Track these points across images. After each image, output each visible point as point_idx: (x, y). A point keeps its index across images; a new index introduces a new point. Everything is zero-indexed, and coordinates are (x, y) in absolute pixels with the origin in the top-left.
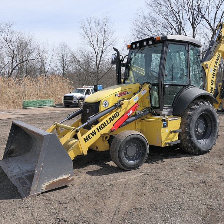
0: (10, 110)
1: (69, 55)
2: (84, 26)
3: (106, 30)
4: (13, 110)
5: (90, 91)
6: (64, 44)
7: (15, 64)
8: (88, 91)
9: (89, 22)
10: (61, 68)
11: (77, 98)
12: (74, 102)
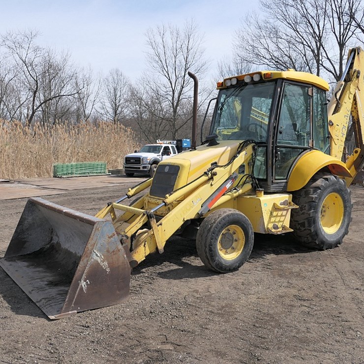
0: (32, 179)
1: (124, 90)
2: (153, 41)
3: (189, 48)
4: (36, 179)
5: (169, 149)
6: (117, 71)
7: (37, 103)
8: (166, 149)
9: (162, 35)
10: (111, 111)
11: (148, 161)
12: (144, 167)
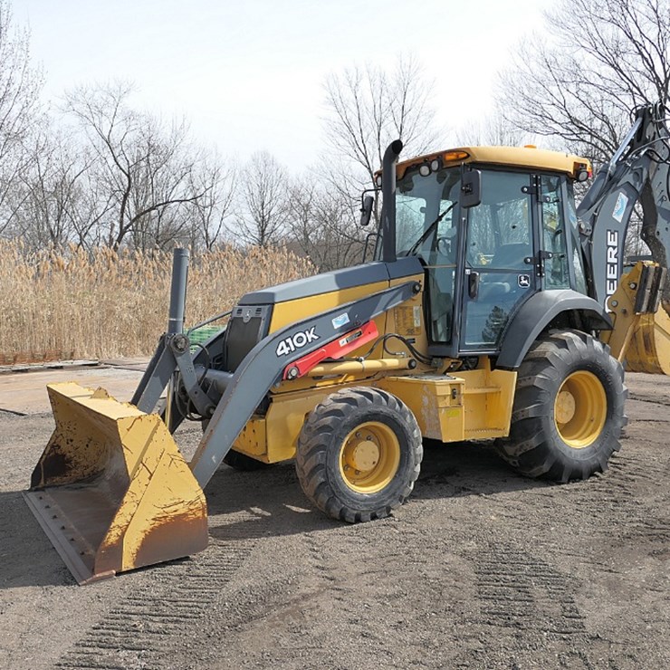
1: (278, 191)
2: (337, 98)
6: (265, 154)
9: (353, 85)
10: (254, 229)
